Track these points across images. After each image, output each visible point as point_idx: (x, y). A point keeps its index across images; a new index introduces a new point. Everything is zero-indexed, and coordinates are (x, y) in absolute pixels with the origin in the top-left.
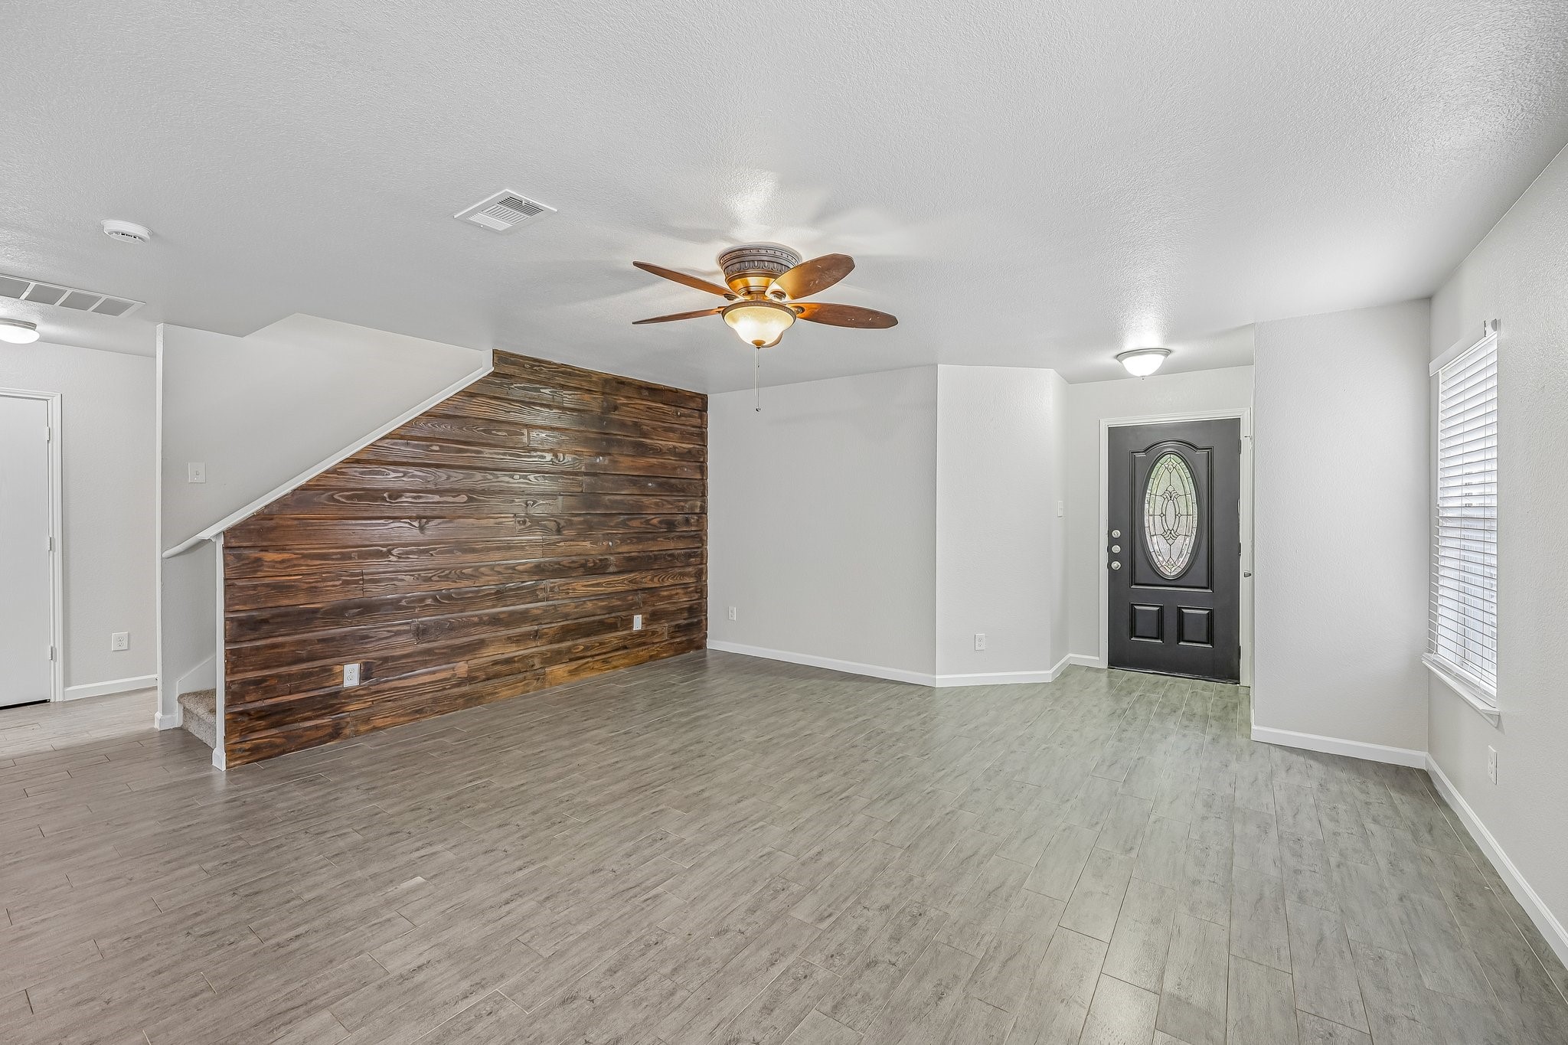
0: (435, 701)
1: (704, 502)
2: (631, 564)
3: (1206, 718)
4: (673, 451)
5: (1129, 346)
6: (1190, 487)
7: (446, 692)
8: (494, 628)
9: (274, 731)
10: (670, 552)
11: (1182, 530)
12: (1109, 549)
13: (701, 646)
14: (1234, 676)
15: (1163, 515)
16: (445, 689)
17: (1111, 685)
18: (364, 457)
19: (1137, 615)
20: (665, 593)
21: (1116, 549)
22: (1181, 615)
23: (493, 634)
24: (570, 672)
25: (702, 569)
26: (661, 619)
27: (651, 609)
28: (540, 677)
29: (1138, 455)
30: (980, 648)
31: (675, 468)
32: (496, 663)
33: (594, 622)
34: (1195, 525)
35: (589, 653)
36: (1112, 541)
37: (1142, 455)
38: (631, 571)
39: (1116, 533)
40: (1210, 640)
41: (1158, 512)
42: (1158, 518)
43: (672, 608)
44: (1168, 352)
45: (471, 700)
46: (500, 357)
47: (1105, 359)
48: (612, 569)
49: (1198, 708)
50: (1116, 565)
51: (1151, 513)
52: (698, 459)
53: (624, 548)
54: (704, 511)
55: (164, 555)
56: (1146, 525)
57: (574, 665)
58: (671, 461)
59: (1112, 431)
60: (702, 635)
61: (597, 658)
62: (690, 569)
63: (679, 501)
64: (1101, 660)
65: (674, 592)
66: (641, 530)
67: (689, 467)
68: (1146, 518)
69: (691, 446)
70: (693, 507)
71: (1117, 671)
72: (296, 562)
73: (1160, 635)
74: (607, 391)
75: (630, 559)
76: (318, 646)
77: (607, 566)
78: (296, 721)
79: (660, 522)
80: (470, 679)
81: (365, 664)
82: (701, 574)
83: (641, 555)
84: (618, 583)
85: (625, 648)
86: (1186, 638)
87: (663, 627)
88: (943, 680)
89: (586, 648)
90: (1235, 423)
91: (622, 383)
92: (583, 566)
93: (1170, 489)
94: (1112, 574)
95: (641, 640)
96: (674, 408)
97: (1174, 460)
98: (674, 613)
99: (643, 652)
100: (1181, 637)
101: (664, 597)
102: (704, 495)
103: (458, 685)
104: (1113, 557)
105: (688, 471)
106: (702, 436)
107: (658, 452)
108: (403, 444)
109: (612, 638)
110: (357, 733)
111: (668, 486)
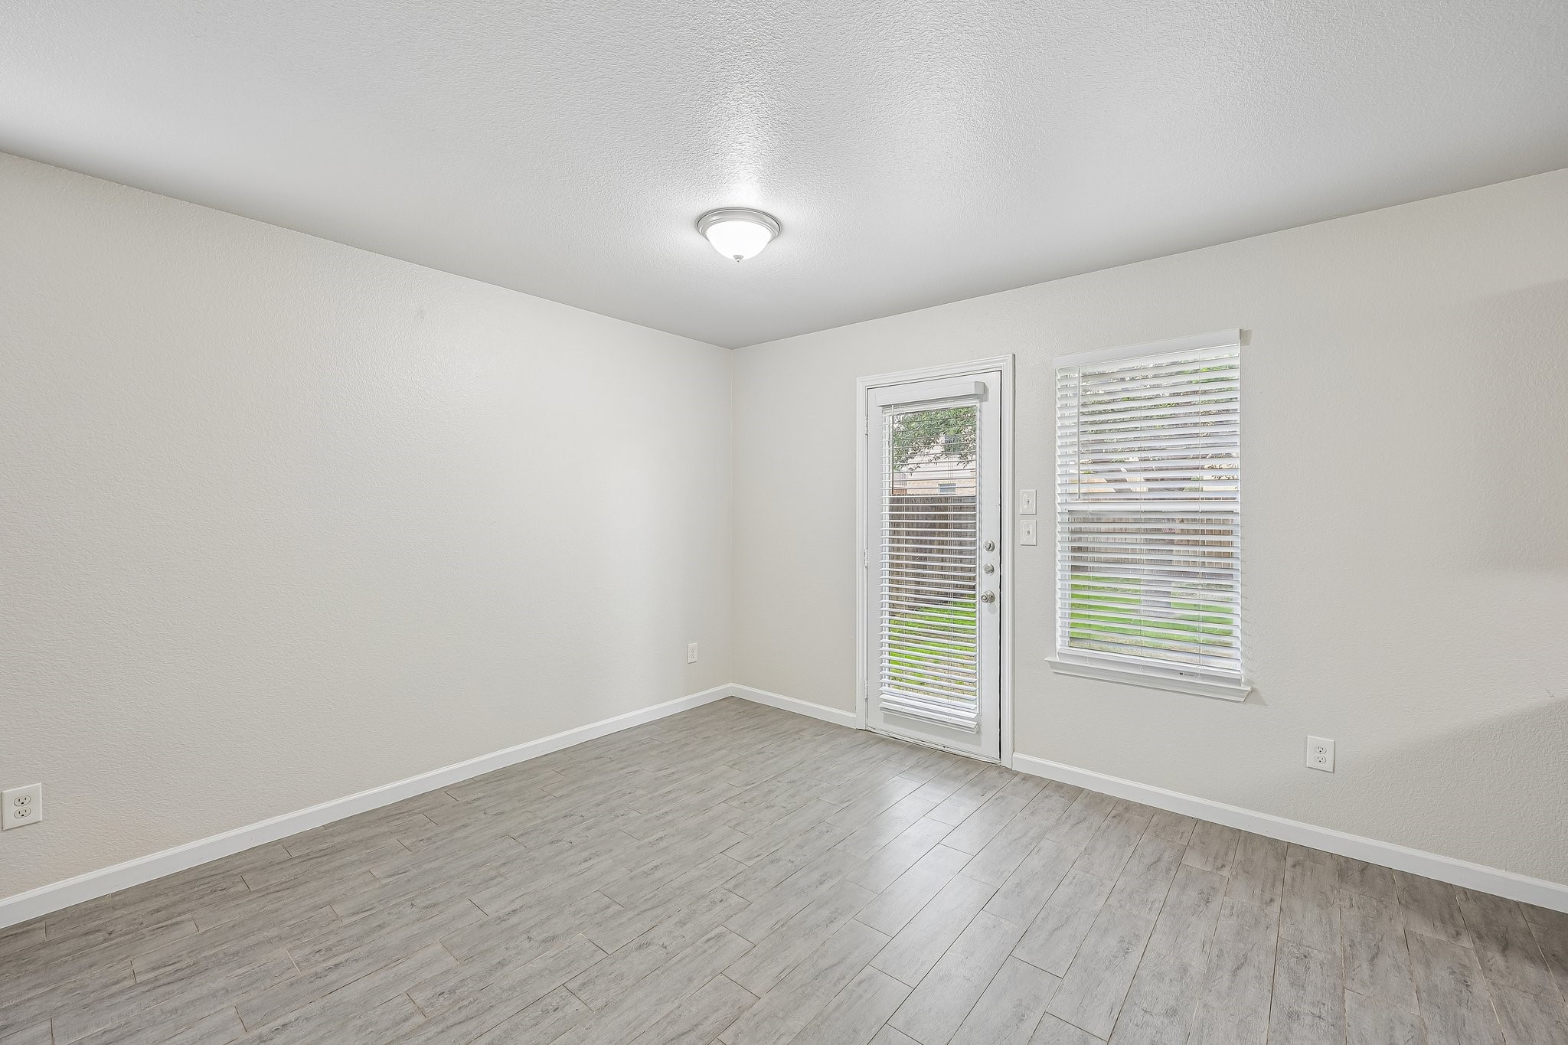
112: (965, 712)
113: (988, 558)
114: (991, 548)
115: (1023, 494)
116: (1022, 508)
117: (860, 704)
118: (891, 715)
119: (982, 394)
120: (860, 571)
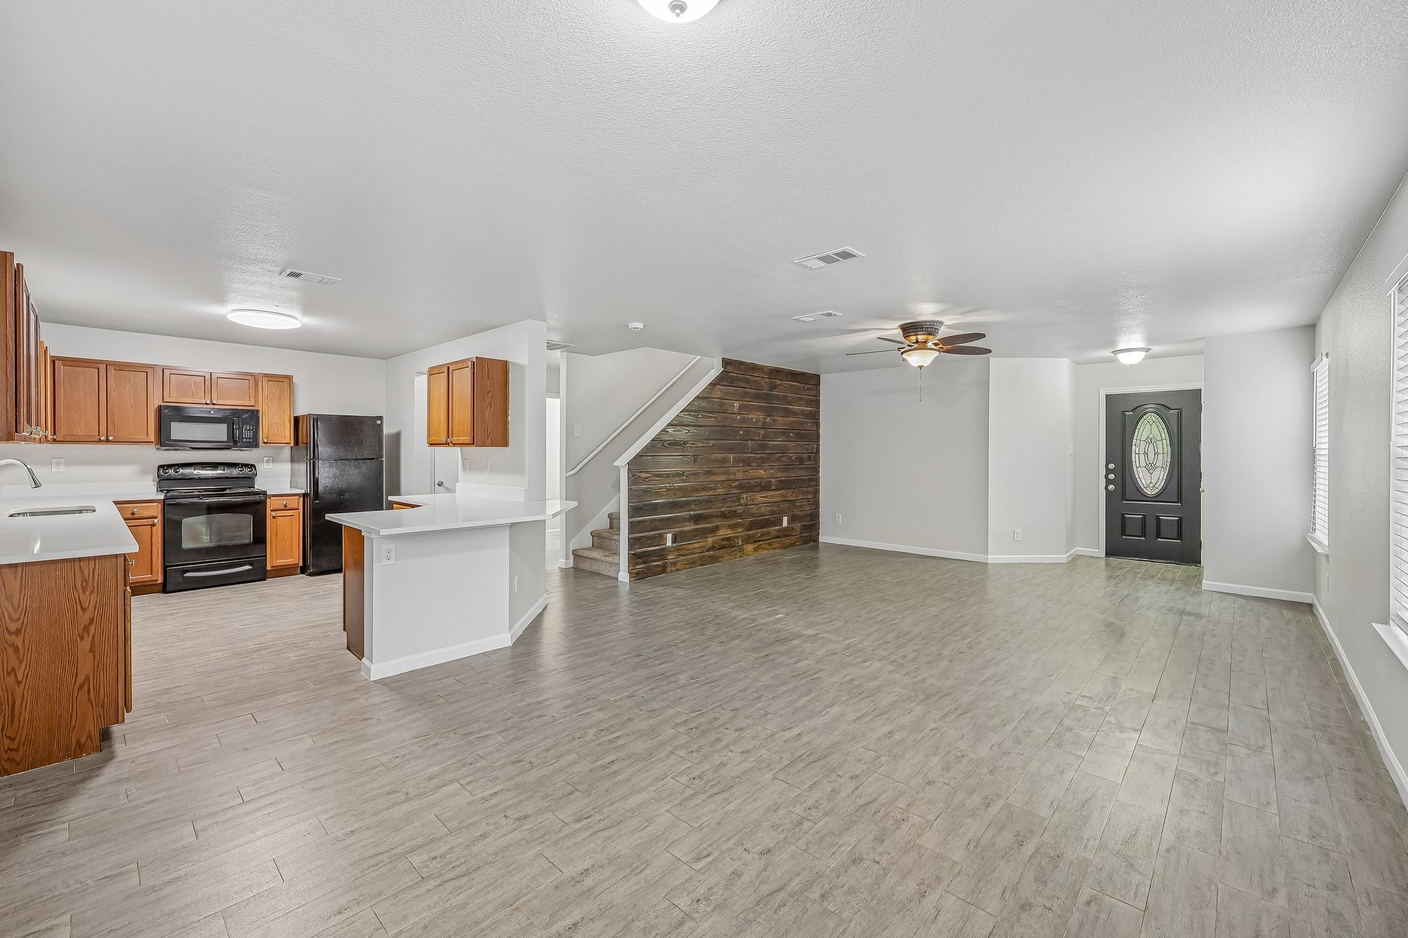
0: (700, 558)
1: (818, 445)
2: (783, 485)
3: (1173, 581)
4: (802, 413)
5: (1121, 347)
6: (1165, 435)
7: (703, 554)
8: (722, 519)
9: (644, 566)
10: (801, 478)
11: (1159, 464)
12: (1106, 477)
13: (816, 540)
14: (1196, 561)
15: (1146, 453)
16: (703, 552)
17: (1107, 565)
18: (675, 422)
19: (1127, 523)
20: (798, 504)
21: (1112, 476)
22: (1158, 520)
23: (722, 523)
24: (754, 549)
25: (817, 489)
26: (796, 520)
27: (791, 514)
28: (741, 550)
29: (1127, 413)
30: (1018, 539)
31: (804, 424)
32: (723, 539)
33: (765, 519)
34: (1169, 460)
35: (762, 539)
36: (1108, 471)
37: (1132, 413)
38: (781, 489)
39: (1112, 466)
40: (1179, 537)
41: (1142, 451)
42: (1142, 456)
43: (801, 514)
44: (1148, 350)
45: (713, 559)
46: (726, 363)
47: (1107, 353)
48: (773, 488)
49: (1169, 576)
50: (1111, 487)
51: (1137, 452)
52: (815, 417)
53: (779, 475)
54: (818, 449)
55: (568, 474)
56: (1134, 460)
57: (756, 545)
58: (801, 419)
59: (1109, 397)
60: (817, 533)
61: (766, 542)
62: (811, 489)
63: (806, 445)
64: (1101, 552)
65: (802, 504)
66: (787, 464)
67: (810, 422)
68: (1133, 455)
69: (811, 409)
70: (812, 449)
71: (1112, 559)
72: (651, 478)
73: (1144, 534)
74: (771, 377)
75: (782, 481)
76: (658, 523)
77: (771, 486)
78: (651, 562)
79: (796, 458)
80: (713, 548)
81: (674, 534)
82: (816, 493)
83: (787, 479)
84: (775, 496)
85: (779, 537)
86: (1162, 536)
87: (797, 526)
88: (992, 558)
89: (761, 536)
90: (1198, 392)
91: (778, 371)
92: (760, 485)
93: (1151, 436)
94: (1108, 492)
95: (785, 533)
96: (803, 385)
97: (1154, 417)
98: (802, 517)
99: (787, 541)
100: (1158, 535)
101: (798, 506)
102: (818, 441)
103: (708, 551)
104: (1108, 482)
105: (810, 426)
106: (817, 403)
107: (795, 413)
108: (687, 415)
109: (773, 530)
110: (671, 571)
111: (800, 437)
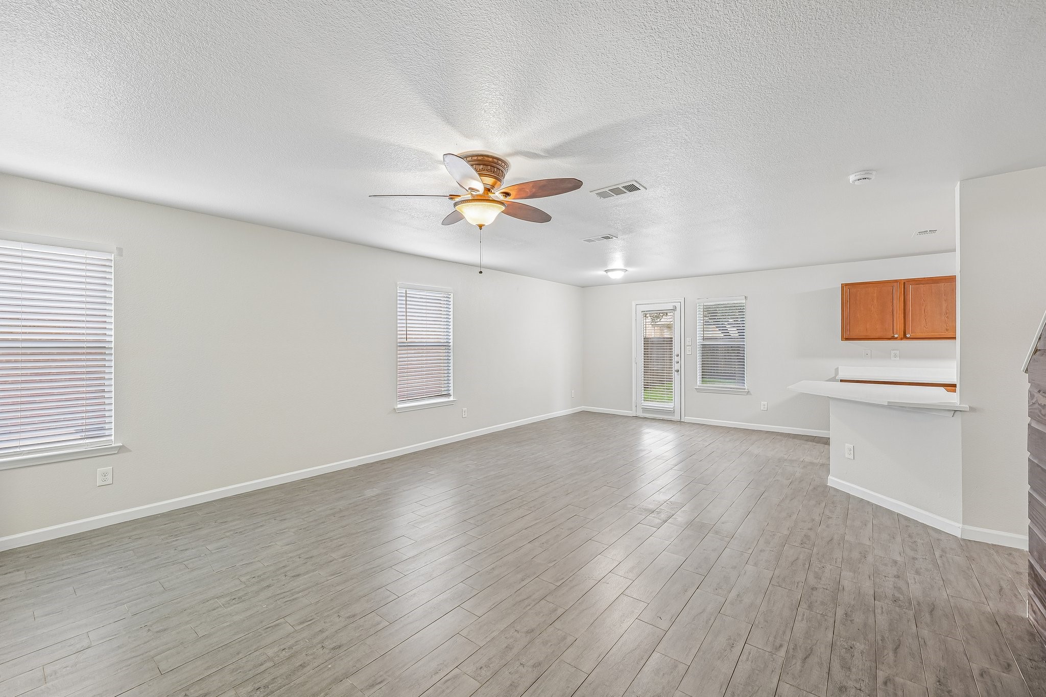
112: (669, 406)
113: (676, 359)
114: (678, 356)
115: (688, 339)
116: (687, 343)
117: (634, 408)
118: (645, 410)
119: (675, 309)
120: (634, 364)
